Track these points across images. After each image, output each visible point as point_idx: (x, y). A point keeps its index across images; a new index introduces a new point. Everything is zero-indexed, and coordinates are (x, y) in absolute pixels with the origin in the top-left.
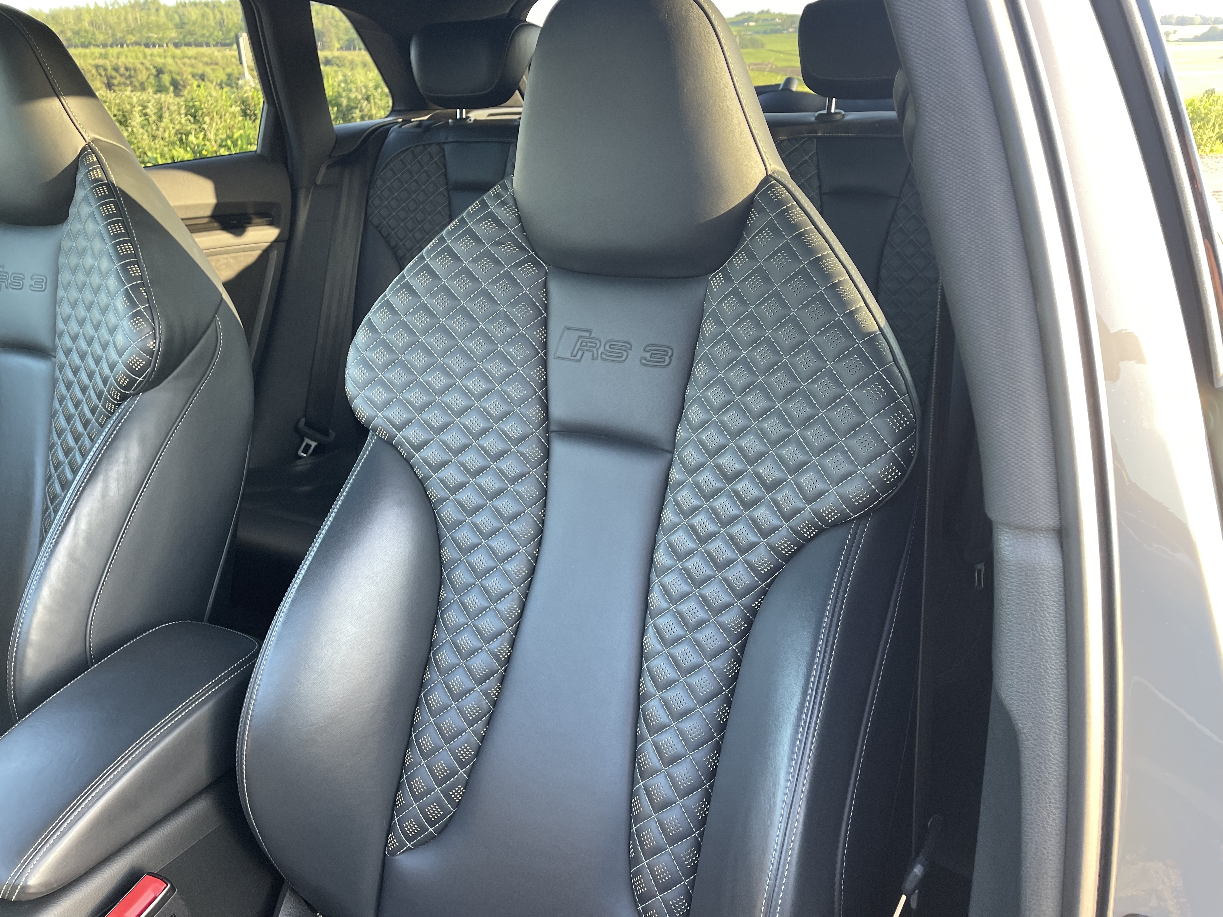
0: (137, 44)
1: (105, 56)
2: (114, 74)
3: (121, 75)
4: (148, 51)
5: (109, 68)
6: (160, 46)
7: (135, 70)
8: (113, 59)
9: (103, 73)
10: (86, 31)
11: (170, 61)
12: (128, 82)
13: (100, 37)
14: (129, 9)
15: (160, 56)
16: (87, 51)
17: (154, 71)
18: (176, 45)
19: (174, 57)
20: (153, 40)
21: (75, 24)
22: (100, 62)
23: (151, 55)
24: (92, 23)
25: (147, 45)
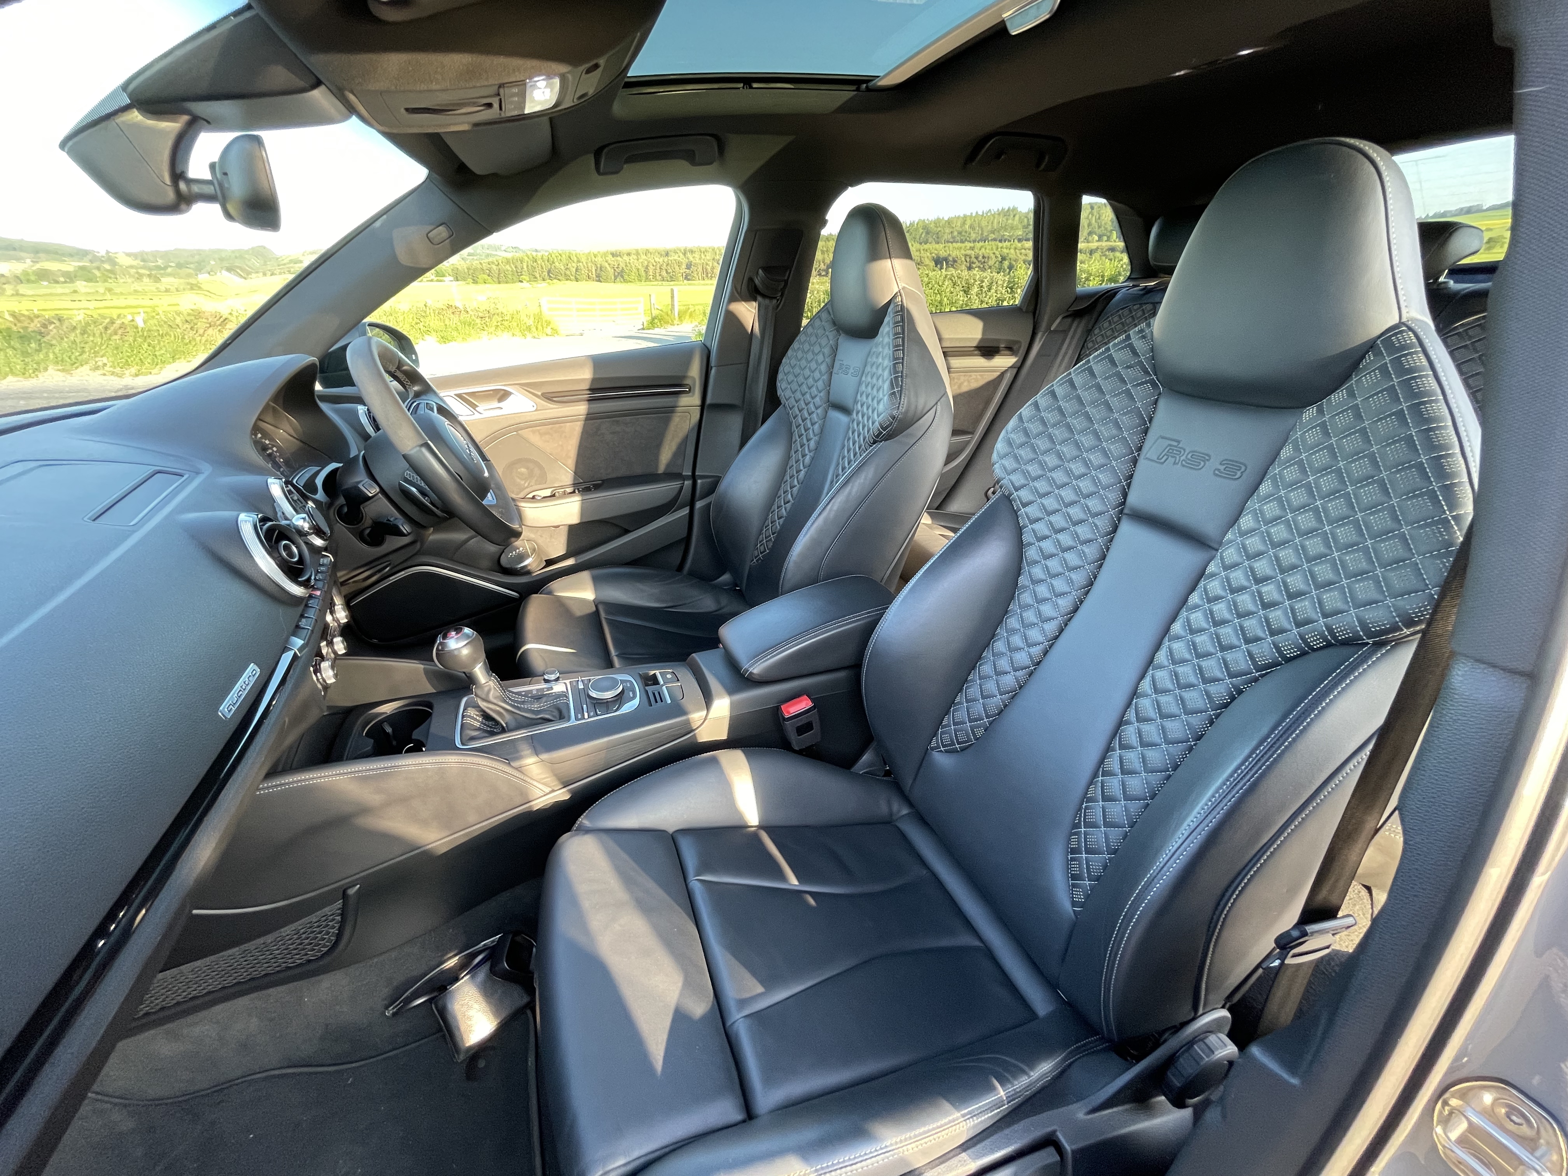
0: (995, 240)
1: (972, 248)
2: (975, 260)
3: (979, 262)
4: (1000, 245)
5: (973, 256)
6: (1009, 241)
7: (988, 257)
8: (977, 251)
9: (968, 260)
10: (966, 232)
11: (1012, 251)
12: (982, 266)
13: (973, 236)
14: (996, 216)
15: (1006, 248)
16: (963, 245)
17: (1000, 259)
18: (1020, 240)
19: (1015, 249)
20: (1006, 237)
21: (961, 227)
22: (969, 252)
23: (1001, 248)
24: (971, 227)
25: (1000, 241)
